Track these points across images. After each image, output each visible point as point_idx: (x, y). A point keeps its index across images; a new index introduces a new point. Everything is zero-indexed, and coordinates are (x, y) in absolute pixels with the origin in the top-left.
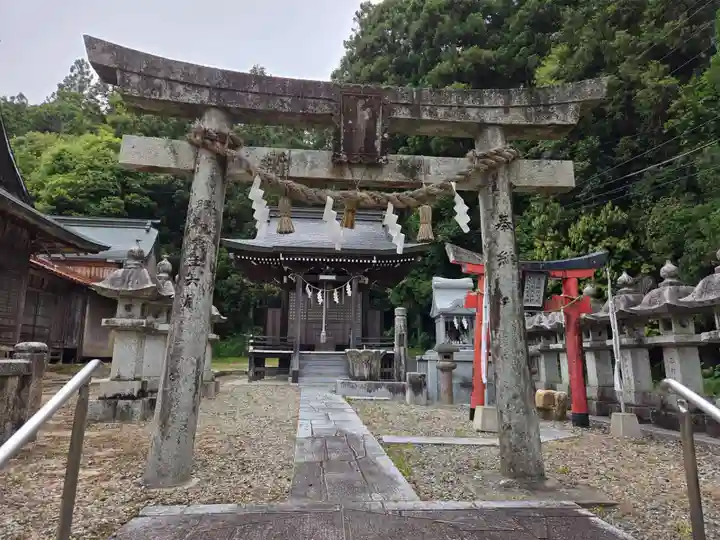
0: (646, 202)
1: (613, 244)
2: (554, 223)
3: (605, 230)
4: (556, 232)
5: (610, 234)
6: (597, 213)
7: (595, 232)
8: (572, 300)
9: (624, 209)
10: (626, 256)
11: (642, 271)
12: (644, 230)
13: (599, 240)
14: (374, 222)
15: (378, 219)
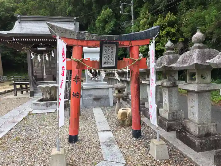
0: (183, 11)
1: (170, 30)
2: (148, 22)
3: (167, 24)
4: (149, 26)
5: (169, 25)
6: (165, 17)
7: (163, 25)
8: (135, 60)
9: (175, 14)
10: (174, 35)
11: (179, 41)
12: (182, 23)
13: (164, 28)
14: (70, 23)
15: (73, 20)
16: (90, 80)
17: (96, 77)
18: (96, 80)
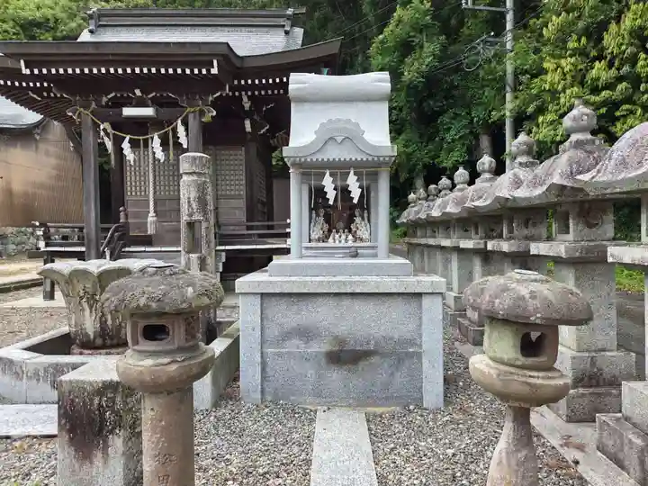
14: (272, 29)
15: (281, 21)
16: (313, 244)
17: (350, 231)
18: (350, 243)
